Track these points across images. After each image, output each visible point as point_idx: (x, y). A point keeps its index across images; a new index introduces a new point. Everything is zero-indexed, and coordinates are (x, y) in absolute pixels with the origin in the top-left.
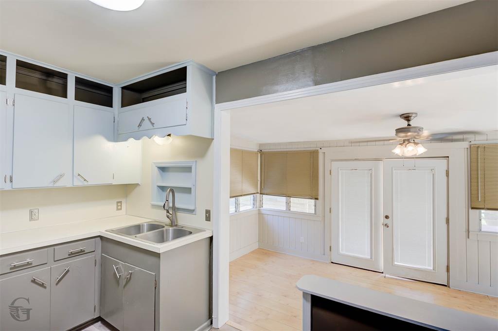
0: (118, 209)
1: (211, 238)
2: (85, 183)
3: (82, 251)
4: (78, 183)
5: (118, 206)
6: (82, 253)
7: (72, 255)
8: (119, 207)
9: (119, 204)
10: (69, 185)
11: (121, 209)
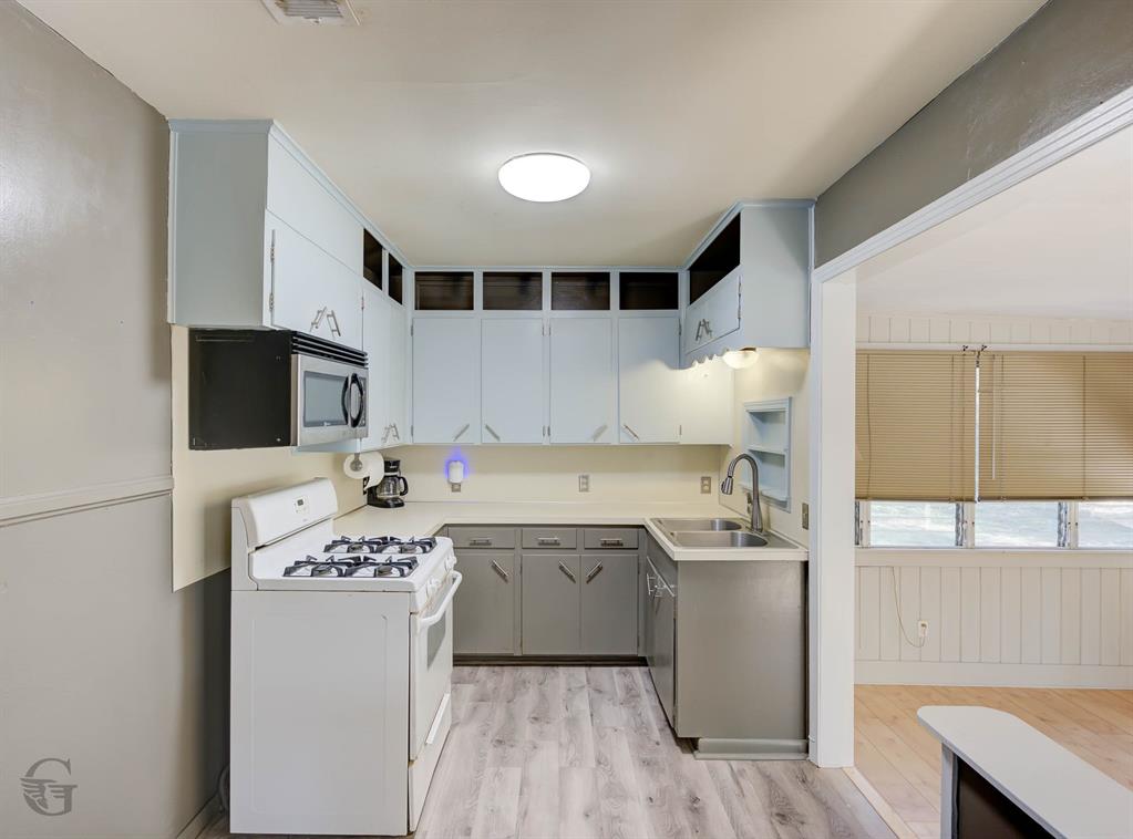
0: (703, 492)
1: (805, 565)
2: (636, 441)
3: (618, 544)
4: (626, 439)
5: (703, 486)
6: (617, 546)
7: (607, 546)
8: (706, 488)
9: (706, 482)
10: (615, 442)
11: (709, 492)
